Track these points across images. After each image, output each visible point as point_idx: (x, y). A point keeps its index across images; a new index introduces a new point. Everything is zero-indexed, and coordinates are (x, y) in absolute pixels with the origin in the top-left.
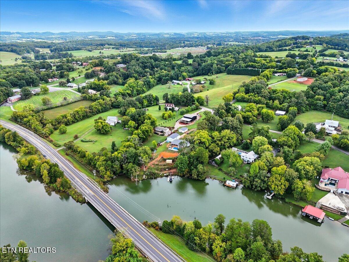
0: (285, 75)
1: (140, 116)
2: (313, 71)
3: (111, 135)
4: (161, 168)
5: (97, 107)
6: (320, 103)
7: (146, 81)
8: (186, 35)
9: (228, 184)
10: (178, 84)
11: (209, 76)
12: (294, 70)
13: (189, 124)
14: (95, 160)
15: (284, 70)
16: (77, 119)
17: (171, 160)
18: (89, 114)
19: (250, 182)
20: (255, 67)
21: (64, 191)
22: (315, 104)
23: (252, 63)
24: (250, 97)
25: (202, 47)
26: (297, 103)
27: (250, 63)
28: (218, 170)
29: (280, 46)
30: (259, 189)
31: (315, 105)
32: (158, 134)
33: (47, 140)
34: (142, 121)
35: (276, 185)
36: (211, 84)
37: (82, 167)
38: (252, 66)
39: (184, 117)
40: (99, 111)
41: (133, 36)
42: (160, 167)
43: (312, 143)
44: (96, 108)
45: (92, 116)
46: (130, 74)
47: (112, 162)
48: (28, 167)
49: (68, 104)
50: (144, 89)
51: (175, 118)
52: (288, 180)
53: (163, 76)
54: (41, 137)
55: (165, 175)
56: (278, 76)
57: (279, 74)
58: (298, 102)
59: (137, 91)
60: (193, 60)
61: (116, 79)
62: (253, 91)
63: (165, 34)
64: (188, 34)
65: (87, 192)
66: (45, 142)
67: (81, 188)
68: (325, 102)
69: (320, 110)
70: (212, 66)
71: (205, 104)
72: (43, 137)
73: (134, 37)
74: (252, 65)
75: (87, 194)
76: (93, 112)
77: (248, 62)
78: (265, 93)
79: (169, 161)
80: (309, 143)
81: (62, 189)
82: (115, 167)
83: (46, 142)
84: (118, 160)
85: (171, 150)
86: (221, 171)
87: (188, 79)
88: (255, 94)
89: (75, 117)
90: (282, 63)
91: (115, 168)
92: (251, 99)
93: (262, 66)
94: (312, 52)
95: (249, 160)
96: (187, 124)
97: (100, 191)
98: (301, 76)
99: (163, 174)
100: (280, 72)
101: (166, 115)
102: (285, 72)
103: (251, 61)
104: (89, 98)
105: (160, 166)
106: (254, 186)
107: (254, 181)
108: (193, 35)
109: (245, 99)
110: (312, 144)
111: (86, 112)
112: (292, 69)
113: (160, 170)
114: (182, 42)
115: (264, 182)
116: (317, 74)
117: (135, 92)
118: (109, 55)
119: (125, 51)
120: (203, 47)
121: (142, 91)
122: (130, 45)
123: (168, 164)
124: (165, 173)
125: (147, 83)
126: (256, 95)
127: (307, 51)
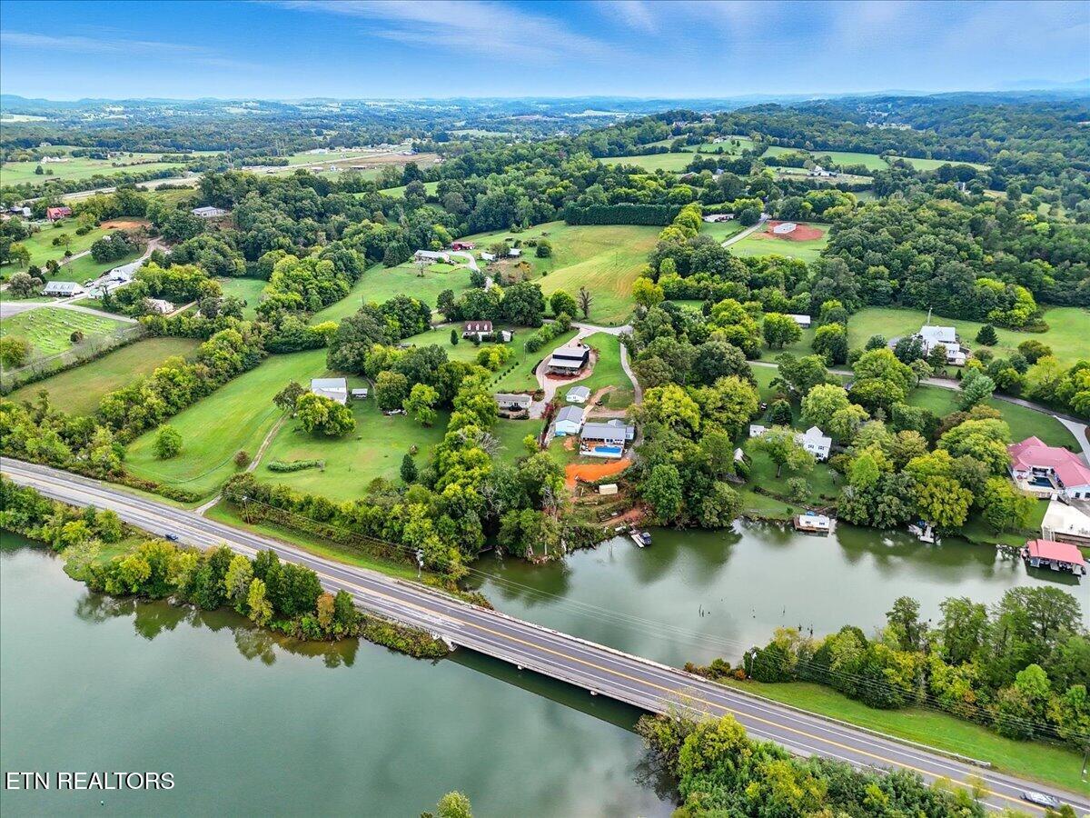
0: (730, 219)
1: (434, 368)
2: (804, 204)
3: (359, 439)
4: (597, 513)
5: (228, 356)
6: (887, 285)
7: (340, 259)
8: (302, 108)
9: (806, 525)
10: (440, 261)
11: (514, 232)
12: (754, 205)
13: (578, 376)
14: (396, 518)
15: (727, 204)
16: (174, 404)
17: (615, 486)
18: (209, 381)
19: (868, 510)
20: (636, 200)
21: (348, 636)
22: (870, 289)
23: (624, 189)
24: (702, 284)
25: (392, 146)
26: (835, 288)
27: (623, 190)
28: (752, 494)
29: (642, 140)
30: (894, 521)
31: (874, 290)
32: (508, 417)
33: (128, 485)
34: (444, 382)
35: (943, 502)
36: (542, 257)
37: (343, 553)
38: (627, 198)
39: (556, 357)
40: (236, 369)
41: (111, 112)
42: (593, 510)
43: (926, 387)
44: (225, 359)
45: (217, 388)
46: (264, 237)
47: (454, 516)
48: (150, 581)
49: (101, 355)
50: (339, 282)
51: (517, 364)
52: (966, 485)
53: (381, 240)
54: (95, 478)
55: (617, 529)
56: (716, 221)
57: (717, 217)
58: (838, 285)
59: (321, 291)
60: (439, 187)
61: (220, 258)
62: (703, 265)
63: (228, 104)
64: (307, 106)
65: (438, 622)
66: (128, 495)
67: (400, 613)
68: (895, 282)
69: (886, 304)
70: (511, 202)
71: (580, 313)
72: (104, 479)
73: (116, 114)
74: (627, 194)
75: (436, 625)
76: (218, 374)
77: (614, 186)
78: (739, 269)
79: (609, 489)
80: (920, 391)
81: (338, 628)
82: (469, 529)
83: (133, 493)
84: (474, 508)
85: (589, 457)
86: (762, 494)
87: (460, 246)
88: (713, 274)
89: (167, 398)
90: (708, 186)
91: (471, 533)
92: (706, 288)
93: (654, 197)
94: (734, 154)
95: (820, 452)
96: (572, 376)
97: (472, 609)
98: (773, 219)
99: (613, 528)
100: (717, 212)
101: (494, 357)
102: (730, 211)
103: (621, 184)
104: (169, 330)
105: (590, 506)
106: (878, 518)
107: (877, 504)
108: (326, 109)
109: (690, 292)
110: (927, 391)
111: (199, 376)
112: (748, 201)
113: (595, 517)
114: (313, 130)
115: (905, 500)
116: (813, 210)
117: (315, 296)
118: (88, 177)
119: (124, 165)
120: (396, 146)
121: (337, 291)
122: (136, 143)
123: (609, 498)
124: (617, 526)
125: (345, 265)
126: (716, 276)
127: (720, 152)
